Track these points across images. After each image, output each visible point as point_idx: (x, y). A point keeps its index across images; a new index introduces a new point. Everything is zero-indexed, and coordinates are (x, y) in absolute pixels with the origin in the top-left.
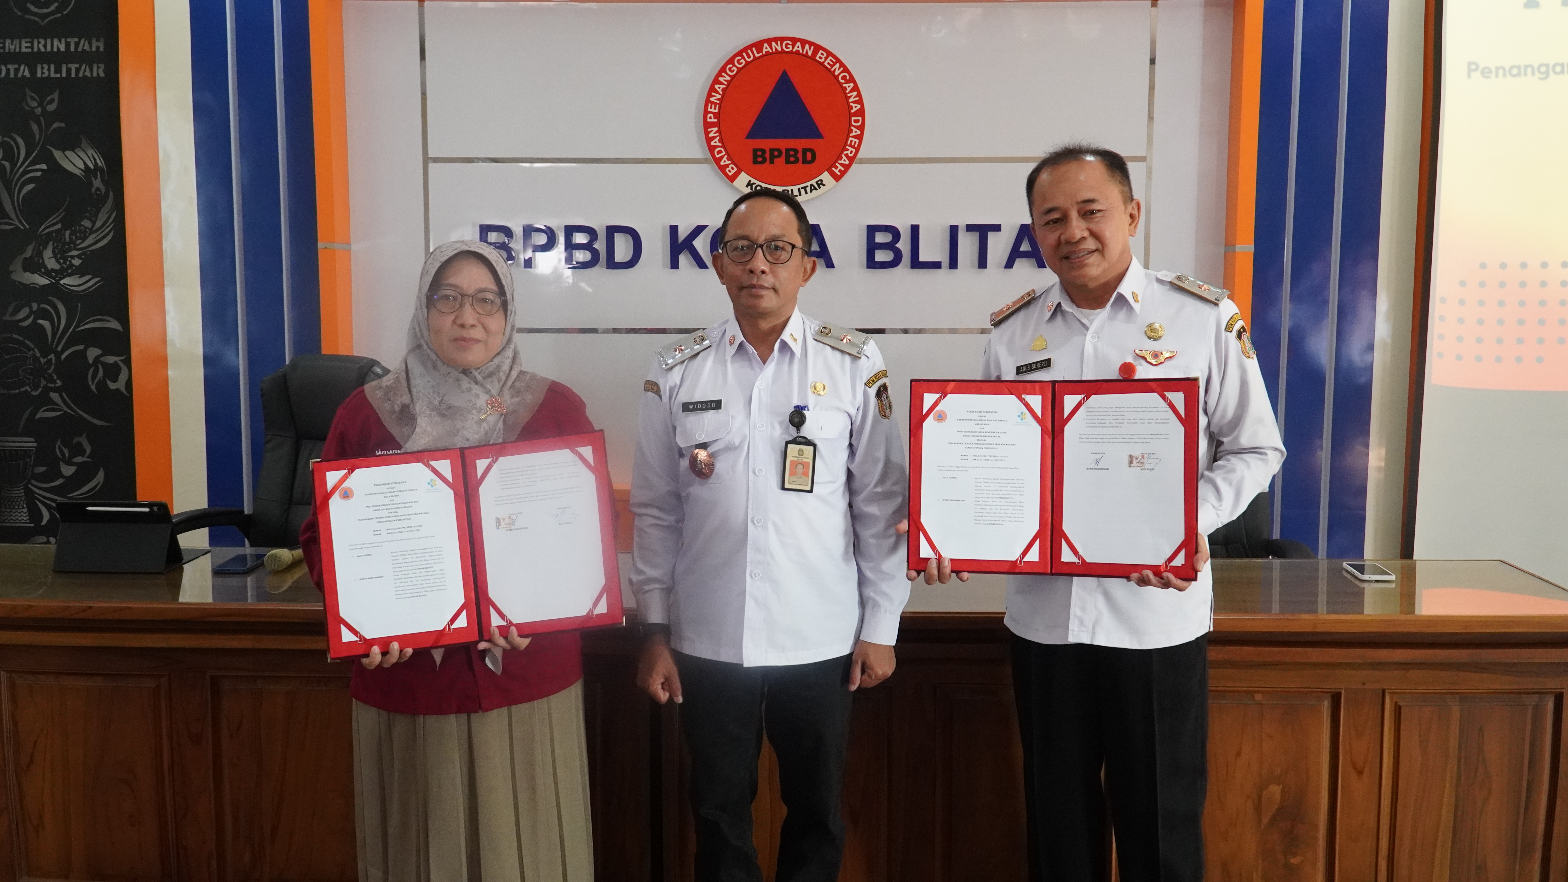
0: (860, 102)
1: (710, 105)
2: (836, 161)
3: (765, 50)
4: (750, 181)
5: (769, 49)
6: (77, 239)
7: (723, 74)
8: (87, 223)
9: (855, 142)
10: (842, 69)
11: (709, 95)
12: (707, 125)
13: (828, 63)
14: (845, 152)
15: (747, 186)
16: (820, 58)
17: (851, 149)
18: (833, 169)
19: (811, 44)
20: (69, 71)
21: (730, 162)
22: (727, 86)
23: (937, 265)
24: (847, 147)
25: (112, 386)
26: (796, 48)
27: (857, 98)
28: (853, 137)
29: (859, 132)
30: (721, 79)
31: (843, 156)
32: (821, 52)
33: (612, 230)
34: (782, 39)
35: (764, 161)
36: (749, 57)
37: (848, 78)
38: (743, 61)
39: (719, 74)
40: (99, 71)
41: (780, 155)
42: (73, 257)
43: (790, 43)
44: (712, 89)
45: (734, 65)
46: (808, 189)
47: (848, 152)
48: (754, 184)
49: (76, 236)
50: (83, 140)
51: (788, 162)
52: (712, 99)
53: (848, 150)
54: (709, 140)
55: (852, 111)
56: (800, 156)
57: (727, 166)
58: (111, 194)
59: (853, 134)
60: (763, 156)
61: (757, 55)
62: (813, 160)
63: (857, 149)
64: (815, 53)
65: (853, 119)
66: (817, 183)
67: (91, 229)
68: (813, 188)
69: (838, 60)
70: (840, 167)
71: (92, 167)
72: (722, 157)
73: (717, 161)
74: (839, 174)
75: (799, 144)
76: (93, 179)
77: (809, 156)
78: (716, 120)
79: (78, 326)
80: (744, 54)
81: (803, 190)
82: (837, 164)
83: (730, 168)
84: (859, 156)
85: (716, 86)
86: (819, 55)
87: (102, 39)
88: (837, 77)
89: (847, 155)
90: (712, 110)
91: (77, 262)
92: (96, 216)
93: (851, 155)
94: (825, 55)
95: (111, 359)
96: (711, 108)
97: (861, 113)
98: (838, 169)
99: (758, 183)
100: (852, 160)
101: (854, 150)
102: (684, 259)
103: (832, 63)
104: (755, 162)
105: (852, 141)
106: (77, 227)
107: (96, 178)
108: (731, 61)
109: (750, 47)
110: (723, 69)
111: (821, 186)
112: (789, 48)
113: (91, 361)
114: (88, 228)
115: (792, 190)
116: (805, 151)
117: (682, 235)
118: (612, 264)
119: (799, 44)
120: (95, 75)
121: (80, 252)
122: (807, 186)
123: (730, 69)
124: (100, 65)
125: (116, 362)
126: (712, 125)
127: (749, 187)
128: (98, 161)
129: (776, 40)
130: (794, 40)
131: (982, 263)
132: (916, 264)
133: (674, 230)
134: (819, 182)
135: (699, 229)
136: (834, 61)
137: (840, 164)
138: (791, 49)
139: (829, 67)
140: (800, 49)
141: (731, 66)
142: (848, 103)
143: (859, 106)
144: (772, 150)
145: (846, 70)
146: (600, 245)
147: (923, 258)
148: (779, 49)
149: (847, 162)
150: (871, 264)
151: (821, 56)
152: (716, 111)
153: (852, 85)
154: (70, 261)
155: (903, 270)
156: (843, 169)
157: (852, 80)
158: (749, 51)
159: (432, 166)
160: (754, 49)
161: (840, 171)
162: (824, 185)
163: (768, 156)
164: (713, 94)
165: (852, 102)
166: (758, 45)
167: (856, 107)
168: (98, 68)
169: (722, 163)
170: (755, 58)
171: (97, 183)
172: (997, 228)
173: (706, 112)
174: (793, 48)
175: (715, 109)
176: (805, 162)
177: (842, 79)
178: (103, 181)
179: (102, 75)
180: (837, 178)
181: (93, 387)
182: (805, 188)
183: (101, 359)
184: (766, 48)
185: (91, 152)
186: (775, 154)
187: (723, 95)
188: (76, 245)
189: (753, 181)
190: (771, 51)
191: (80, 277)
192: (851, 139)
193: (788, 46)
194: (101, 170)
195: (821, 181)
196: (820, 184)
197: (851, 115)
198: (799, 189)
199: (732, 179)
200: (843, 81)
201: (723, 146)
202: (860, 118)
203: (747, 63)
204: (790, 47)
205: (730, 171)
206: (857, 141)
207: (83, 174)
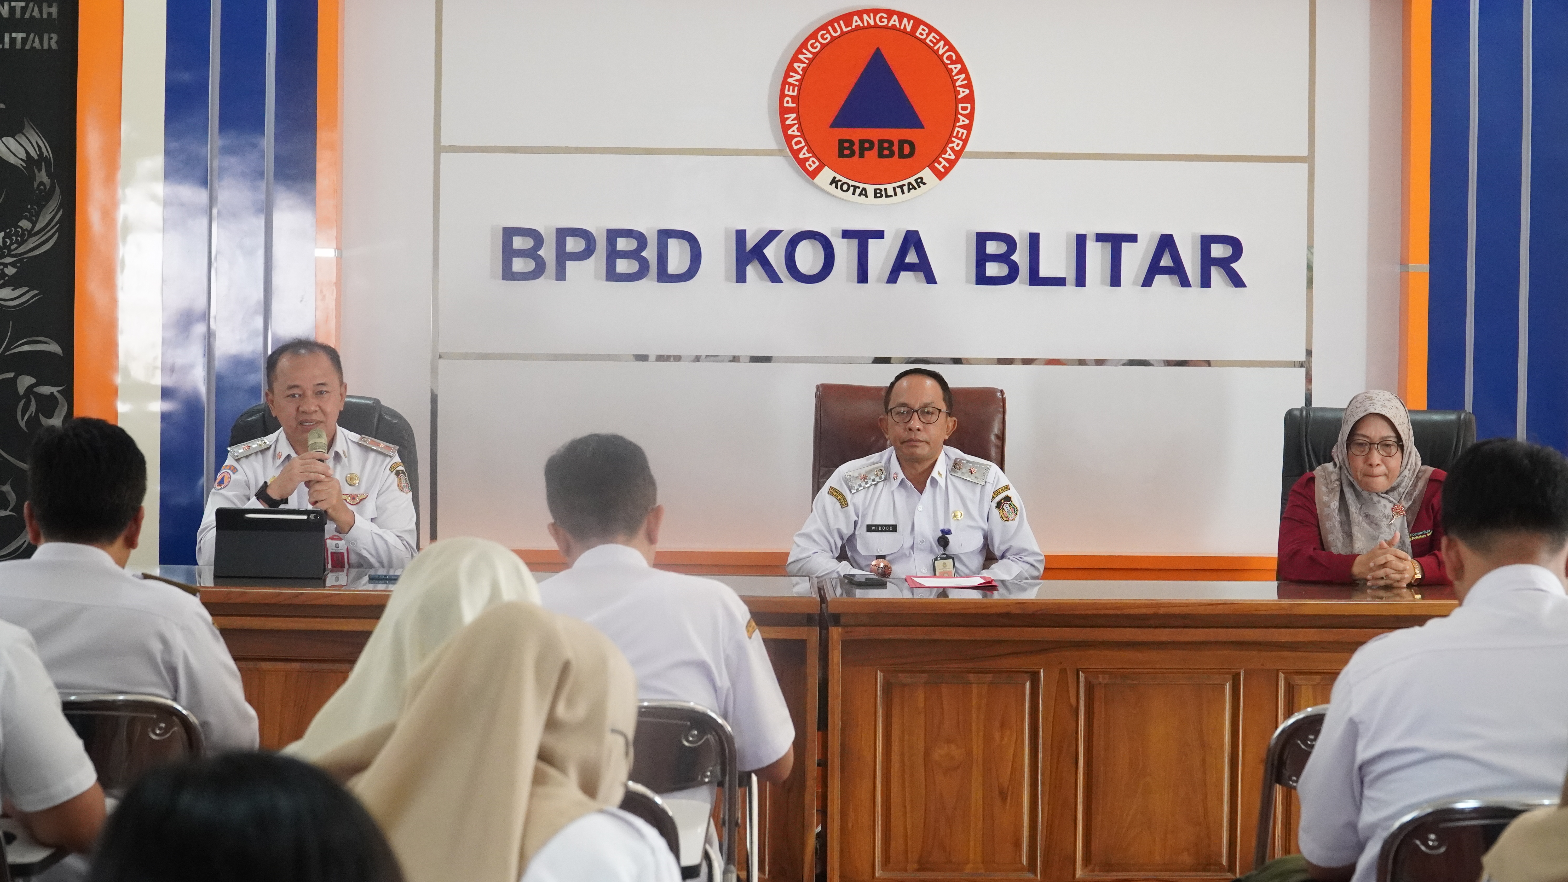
0: (969, 86)
1: (787, 86)
2: (940, 156)
3: (854, 24)
4: (835, 178)
5: (859, 23)
6: (12, 244)
7: (804, 51)
8: (25, 224)
9: (963, 133)
10: (947, 47)
11: (787, 76)
12: (784, 111)
13: (931, 41)
14: (950, 145)
15: (831, 184)
16: (921, 34)
17: (957, 141)
18: (936, 164)
19: (910, 17)
20: (13, 41)
21: (810, 155)
22: (809, 65)
23: (1060, 282)
24: (953, 139)
25: (47, 422)
26: (892, 22)
27: (966, 82)
28: (960, 127)
29: (967, 122)
30: (801, 57)
31: (948, 149)
32: (922, 27)
33: (665, 235)
34: (876, 11)
35: (852, 154)
36: (836, 31)
37: (954, 58)
38: (828, 36)
39: (799, 51)
40: (51, 41)
41: (871, 148)
42: (6, 265)
43: (885, 16)
44: (790, 69)
45: (817, 41)
46: (905, 188)
47: (954, 145)
48: (840, 181)
49: (11, 240)
50: (26, 124)
51: (881, 155)
52: (790, 80)
53: (954, 142)
54: (785, 128)
55: (960, 97)
56: (896, 148)
57: (807, 159)
58: (57, 189)
59: (961, 123)
60: (850, 148)
61: (845, 30)
62: (912, 154)
63: (965, 142)
64: (915, 28)
65: (960, 105)
66: (916, 180)
67: (30, 232)
68: (911, 187)
69: (942, 37)
70: (944, 163)
71: (36, 157)
72: (802, 148)
73: (795, 153)
74: (943, 170)
75: (895, 134)
76: (36, 171)
77: (907, 149)
78: (794, 105)
79: (7, 348)
80: (830, 28)
81: (899, 189)
82: (941, 159)
83: (810, 162)
84: (967, 149)
85: (796, 65)
86: (920, 30)
87: (55, 5)
88: (941, 57)
89: (952, 149)
90: (790, 93)
91: (10, 271)
92: (38, 216)
93: (957, 149)
94: (927, 30)
95: (45, 390)
96: (789, 90)
97: (970, 99)
98: (942, 165)
99: (844, 180)
100: (958, 154)
101: (961, 143)
102: (753, 271)
103: (935, 41)
104: (841, 155)
105: (958, 132)
106: (13, 229)
107: (40, 170)
108: (813, 36)
109: (837, 20)
110: (804, 45)
111: (921, 184)
112: (883, 22)
113: (21, 391)
114: (26, 230)
115: (886, 190)
116: (902, 143)
117: (751, 242)
118: (664, 276)
119: (895, 17)
120: (46, 46)
121: (16, 259)
122: (904, 185)
123: (812, 45)
124: (53, 35)
125: (52, 393)
126: (790, 110)
127: (834, 185)
128: (44, 150)
129: (868, 12)
130: (890, 13)
131: (1115, 280)
132: (1035, 279)
133: (741, 235)
134: (919, 180)
135: (772, 235)
136: (938, 38)
137: (943, 158)
138: (886, 23)
139: (932, 45)
140: (897, 23)
141: (814, 41)
142: (955, 87)
143: (967, 91)
144: (862, 142)
145: (952, 48)
146: (650, 254)
147: (1043, 273)
148: (872, 23)
149: (953, 157)
150: (982, 279)
151: (923, 32)
152: (795, 94)
153: (959, 66)
154: (2, 270)
155: (1020, 287)
156: (947, 165)
157: (959, 60)
158: (836, 25)
159: (444, 156)
160: (841, 22)
161: (944, 167)
162: (924, 184)
163: (856, 148)
164: (791, 74)
165: (960, 86)
166: (847, 18)
167: (963, 92)
168: (50, 38)
169: (801, 156)
170: (843, 34)
171: (43, 176)
172: (1133, 238)
173: (782, 95)
174: (888, 22)
175: (793, 91)
176: (902, 156)
177: (948, 58)
178: (48, 174)
179: (54, 46)
180: (940, 176)
181: (22, 424)
182: (901, 187)
183: (35, 390)
184: (856, 21)
185: (35, 138)
186: (865, 146)
187: (803, 76)
188: (10, 250)
189: (839, 177)
190: (862, 25)
191: (13, 290)
192: (957, 129)
193: (883, 20)
194: (47, 160)
195: (921, 178)
196: (920, 182)
197: (958, 101)
198: (894, 188)
199: (813, 174)
200: (948, 62)
201: (803, 136)
202: (969, 105)
203: (833, 39)
204: (886, 20)
205: (810, 166)
206: (965, 132)
207: (25, 165)
